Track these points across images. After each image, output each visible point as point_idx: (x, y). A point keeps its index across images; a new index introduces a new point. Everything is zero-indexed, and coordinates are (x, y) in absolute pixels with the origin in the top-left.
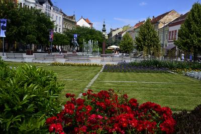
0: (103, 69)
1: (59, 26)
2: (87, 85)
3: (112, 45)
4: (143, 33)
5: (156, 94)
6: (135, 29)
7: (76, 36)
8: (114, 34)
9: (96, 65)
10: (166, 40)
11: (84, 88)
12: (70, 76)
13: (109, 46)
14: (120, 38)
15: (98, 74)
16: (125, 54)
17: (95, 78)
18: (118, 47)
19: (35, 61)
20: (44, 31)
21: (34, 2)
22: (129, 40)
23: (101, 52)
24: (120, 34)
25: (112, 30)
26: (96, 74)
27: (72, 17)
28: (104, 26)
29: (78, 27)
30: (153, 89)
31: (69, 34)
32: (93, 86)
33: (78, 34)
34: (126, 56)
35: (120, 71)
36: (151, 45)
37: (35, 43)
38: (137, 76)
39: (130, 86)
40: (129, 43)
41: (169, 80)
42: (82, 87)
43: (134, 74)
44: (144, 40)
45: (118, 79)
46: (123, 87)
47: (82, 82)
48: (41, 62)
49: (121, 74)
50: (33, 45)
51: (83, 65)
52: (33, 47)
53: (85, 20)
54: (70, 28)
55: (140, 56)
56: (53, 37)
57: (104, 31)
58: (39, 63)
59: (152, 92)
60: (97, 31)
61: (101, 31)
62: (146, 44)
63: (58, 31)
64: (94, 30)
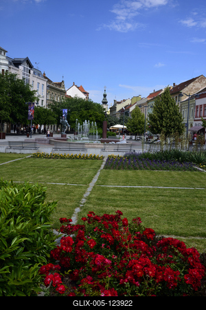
0: (104, 163)
1: (42, 97)
2: (84, 193)
3: (116, 123)
4: (159, 108)
5: (178, 208)
6: (148, 102)
7: (66, 111)
8: (119, 107)
9: (95, 156)
10: (191, 118)
11: (80, 199)
12: (59, 176)
13: (112, 125)
14: (127, 113)
15: (98, 174)
16: (134, 137)
17: (95, 180)
18: (125, 127)
19: (9, 151)
20: (20, 105)
21: (7, 63)
22: (140, 118)
23: (101, 135)
24: (128, 107)
25: (117, 103)
26: (95, 174)
27: (60, 84)
28: (105, 96)
29: (69, 98)
30: (173, 199)
31: (56, 109)
32: (93, 196)
33: (68, 108)
34: (135, 140)
35: (129, 168)
36: (170, 126)
37: (8, 121)
38: (151, 177)
39: (142, 193)
40: (140, 122)
41: (195, 183)
42: (77, 196)
43: (148, 172)
44: (161, 118)
45: (126, 183)
46: (133, 196)
47: (77, 187)
48: (18, 152)
49: (130, 173)
50: (5, 124)
51: (76, 157)
52: (5, 128)
53: (78, 88)
54: (58, 99)
55: (156, 140)
56: (34, 113)
57: (105, 103)
58: (15, 153)
59: (173, 204)
60: (95, 104)
61: (101, 103)
62: (164, 124)
63: (40, 104)
64: (91, 103)
